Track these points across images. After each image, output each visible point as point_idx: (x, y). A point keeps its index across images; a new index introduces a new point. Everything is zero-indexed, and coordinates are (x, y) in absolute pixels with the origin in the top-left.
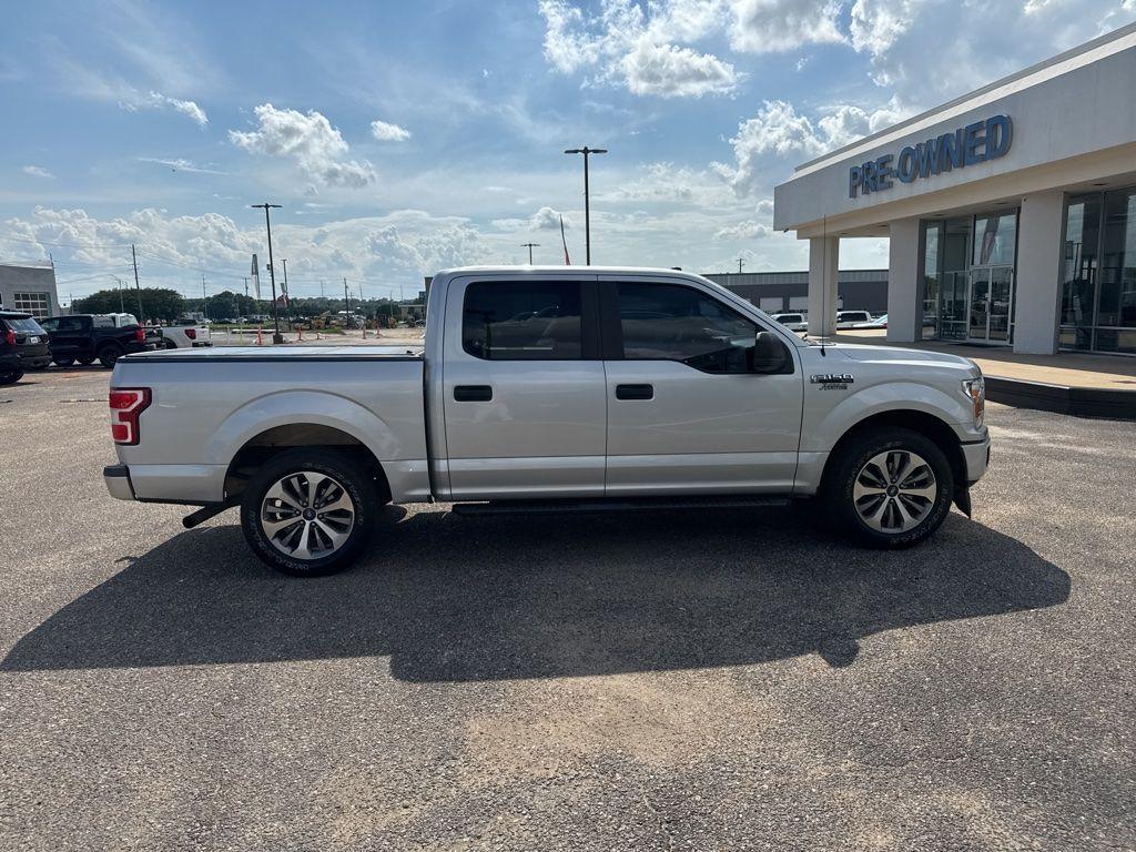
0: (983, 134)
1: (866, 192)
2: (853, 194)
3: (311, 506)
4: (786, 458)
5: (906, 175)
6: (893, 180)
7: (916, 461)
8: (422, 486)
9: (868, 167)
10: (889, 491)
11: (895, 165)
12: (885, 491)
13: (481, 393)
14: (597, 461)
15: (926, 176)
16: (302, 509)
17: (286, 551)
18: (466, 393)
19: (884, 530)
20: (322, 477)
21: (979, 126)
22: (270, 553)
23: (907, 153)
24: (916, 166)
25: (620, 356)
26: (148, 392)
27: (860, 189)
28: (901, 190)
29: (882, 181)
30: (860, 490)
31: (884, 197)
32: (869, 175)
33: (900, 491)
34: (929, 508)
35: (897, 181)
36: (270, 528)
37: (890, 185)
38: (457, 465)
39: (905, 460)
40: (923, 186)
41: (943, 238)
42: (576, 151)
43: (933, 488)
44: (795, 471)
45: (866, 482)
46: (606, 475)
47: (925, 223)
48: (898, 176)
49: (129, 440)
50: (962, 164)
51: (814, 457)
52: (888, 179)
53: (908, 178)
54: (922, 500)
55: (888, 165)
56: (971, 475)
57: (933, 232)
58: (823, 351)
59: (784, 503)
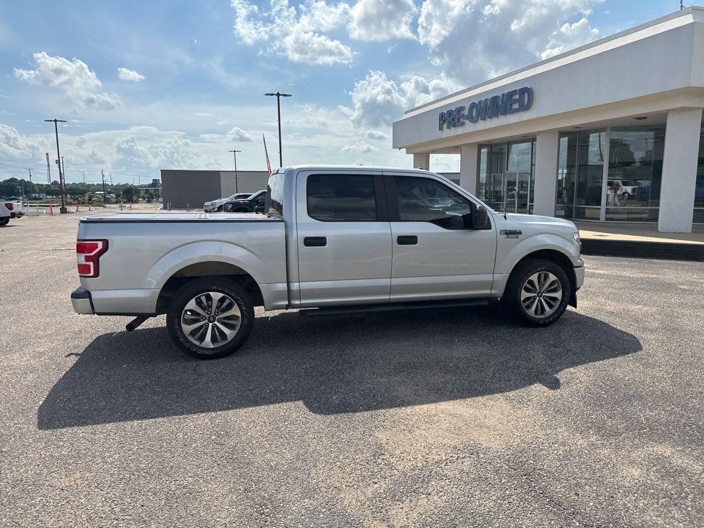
0: (517, 97)
1: (448, 127)
2: (441, 128)
3: (213, 314)
4: (488, 277)
5: (472, 118)
6: (465, 121)
7: (552, 277)
8: (283, 299)
9: (450, 113)
10: (539, 293)
11: (466, 112)
12: (536, 294)
13: (319, 241)
14: (386, 282)
15: (484, 119)
16: (207, 316)
17: (197, 343)
18: (311, 242)
19: (537, 317)
20: (221, 295)
21: (514, 92)
22: (187, 345)
23: (473, 106)
24: (479, 114)
26: (106, 243)
27: (445, 126)
28: (469, 127)
29: (459, 121)
30: (524, 295)
31: (459, 131)
32: (450, 118)
33: (544, 294)
34: (558, 303)
35: (467, 122)
36: (187, 329)
37: (463, 124)
38: (305, 285)
39: (546, 277)
40: (482, 125)
41: (490, 154)
42: (272, 95)
43: (560, 292)
44: (491, 285)
45: (528, 290)
46: (391, 289)
47: (480, 146)
48: (468, 119)
49: (92, 274)
50: (505, 113)
51: (501, 277)
52: (462, 120)
53: (474, 120)
54: (555, 299)
55: (461, 113)
56: (578, 287)
57: (484, 151)
58: (505, 217)
59: (485, 303)
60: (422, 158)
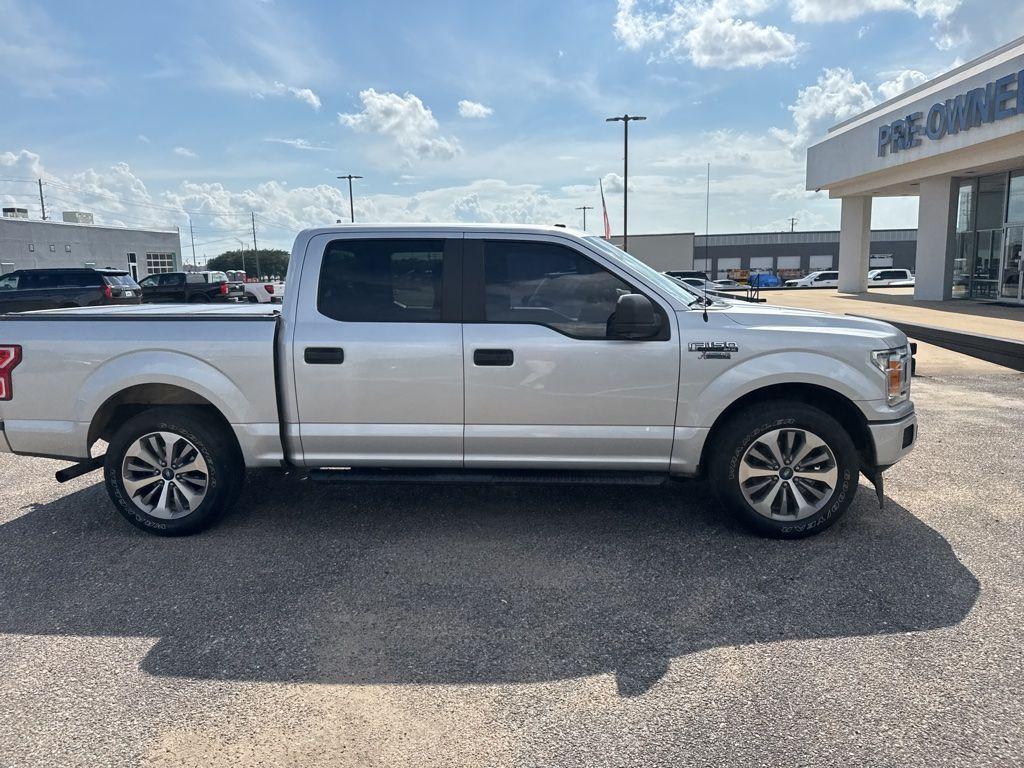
0: (1015, 87)
1: (895, 150)
2: (882, 153)
3: (169, 466)
4: (662, 433)
5: (934, 131)
6: (922, 137)
7: (813, 441)
9: (897, 127)
10: (784, 470)
11: (924, 123)
12: (777, 473)
13: (333, 356)
14: (454, 430)
15: (955, 132)
16: (162, 469)
17: (146, 509)
18: (316, 356)
19: (776, 517)
20: (178, 437)
21: (1010, 79)
22: (130, 510)
23: (936, 110)
24: (945, 123)
25: (482, 318)
26: (19, 349)
27: (888, 148)
28: (929, 148)
29: (911, 139)
30: (747, 472)
31: (913, 155)
32: (900, 133)
33: (795, 474)
34: (829, 494)
35: (925, 138)
36: (132, 486)
37: (919, 143)
38: (311, 430)
39: (800, 440)
40: (953, 142)
41: (977, 196)
42: (617, 119)
43: (834, 471)
44: (671, 447)
45: (753, 462)
46: (464, 446)
47: (957, 181)
48: (926, 133)
49: (4, 395)
50: (992, 119)
51: (692, 433)
52: (916, 137)
53: (936, 134)
54: (821, 486)
55: (917, 123)
56: (881, 459)
57: (966, 190)
58: (705, 316)
59: (657, 482)
60: (858, 206)
